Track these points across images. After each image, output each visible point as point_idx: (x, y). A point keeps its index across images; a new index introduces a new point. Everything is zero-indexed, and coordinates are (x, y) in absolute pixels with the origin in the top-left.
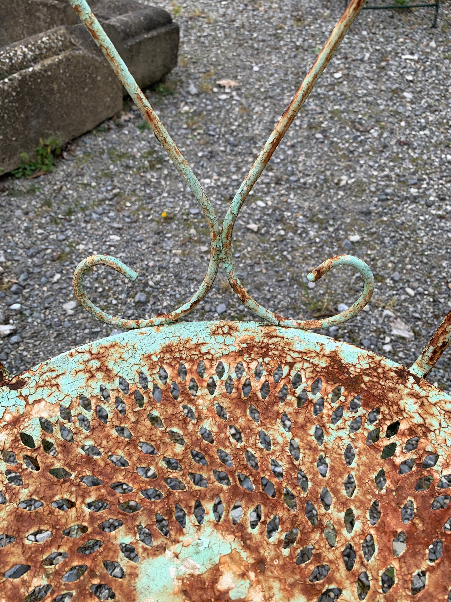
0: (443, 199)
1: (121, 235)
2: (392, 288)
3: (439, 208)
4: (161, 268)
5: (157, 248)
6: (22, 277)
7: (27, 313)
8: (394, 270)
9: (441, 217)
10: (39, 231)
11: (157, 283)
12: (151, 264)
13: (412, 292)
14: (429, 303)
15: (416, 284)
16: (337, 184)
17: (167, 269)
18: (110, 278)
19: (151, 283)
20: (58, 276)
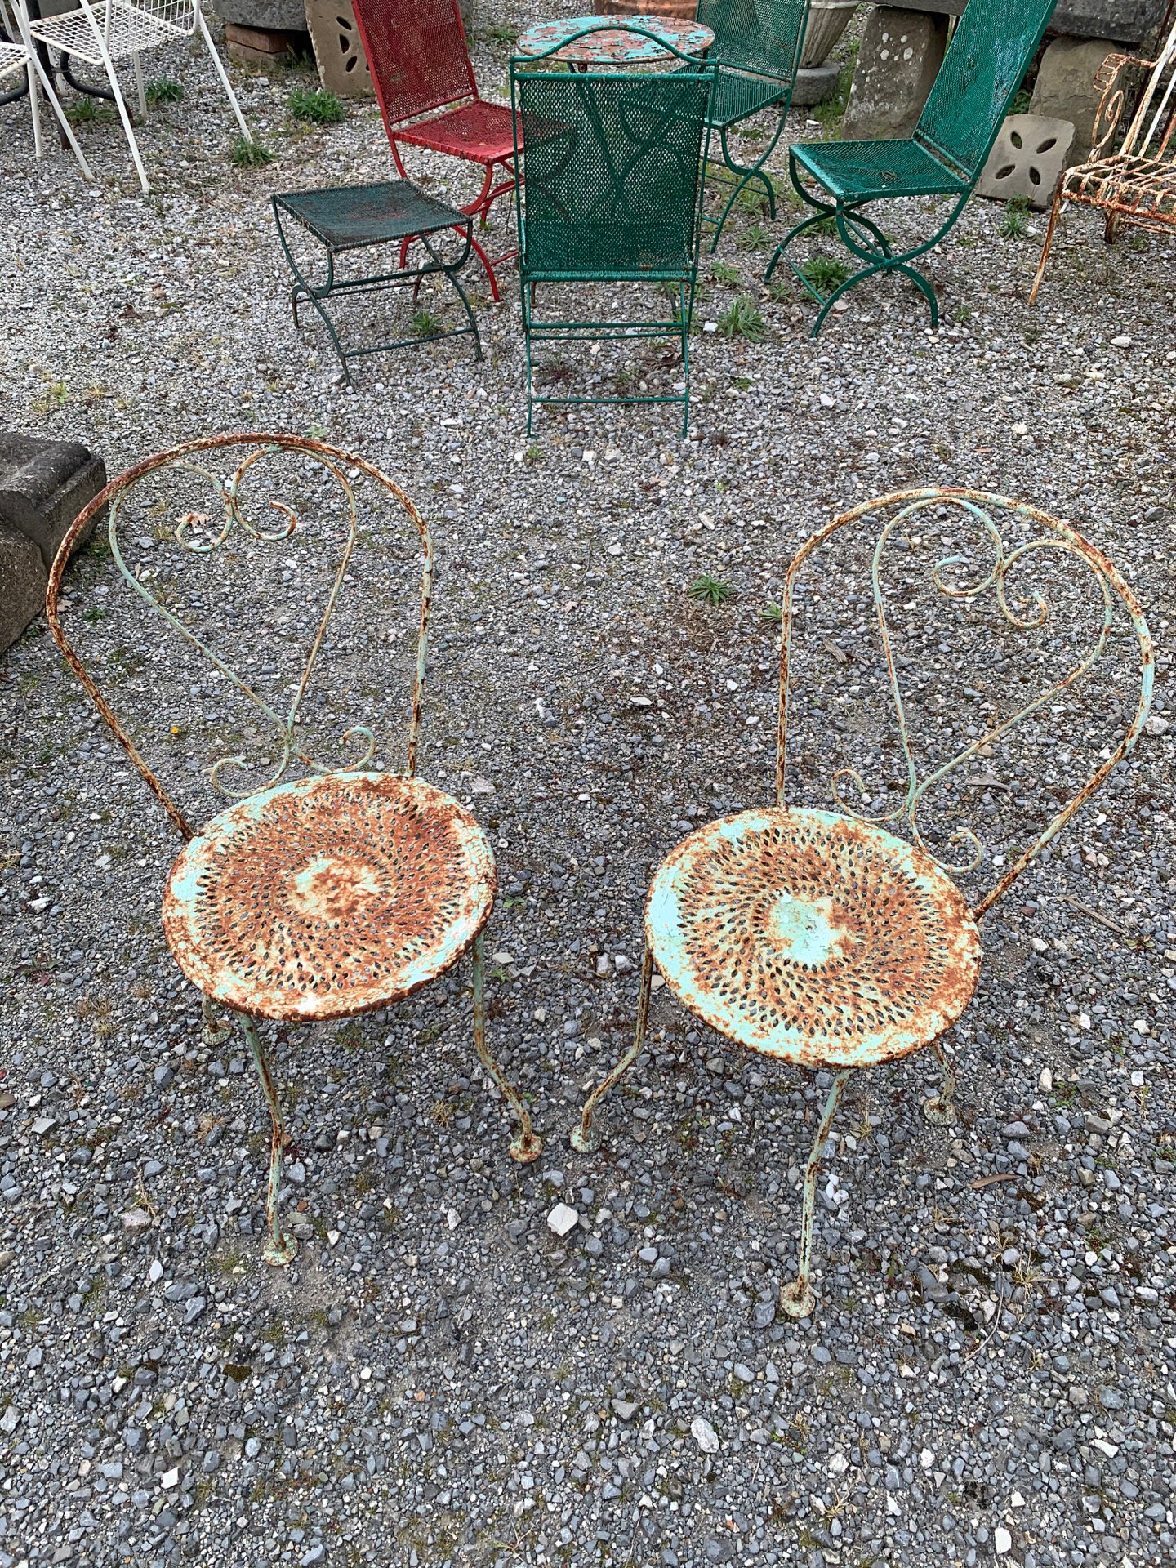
0: (515, 632)
1: (128, 769)
2: (467, 748)
3: (511, 643)
4: (195, 794)
5: (180, 772)
6: (25, 848)
7: (55, 881)
8: (468, 727)
9: (514, 655)
10: (16, 791)
11: (198, 811)
12: (181, 792)
13: (488, 747)
14: (507, 753)
15: (491, 738)
16: (385, 641)
17: (203, 792)
18: (137, 820)
19: (190, 812)
20: (71, 836)
